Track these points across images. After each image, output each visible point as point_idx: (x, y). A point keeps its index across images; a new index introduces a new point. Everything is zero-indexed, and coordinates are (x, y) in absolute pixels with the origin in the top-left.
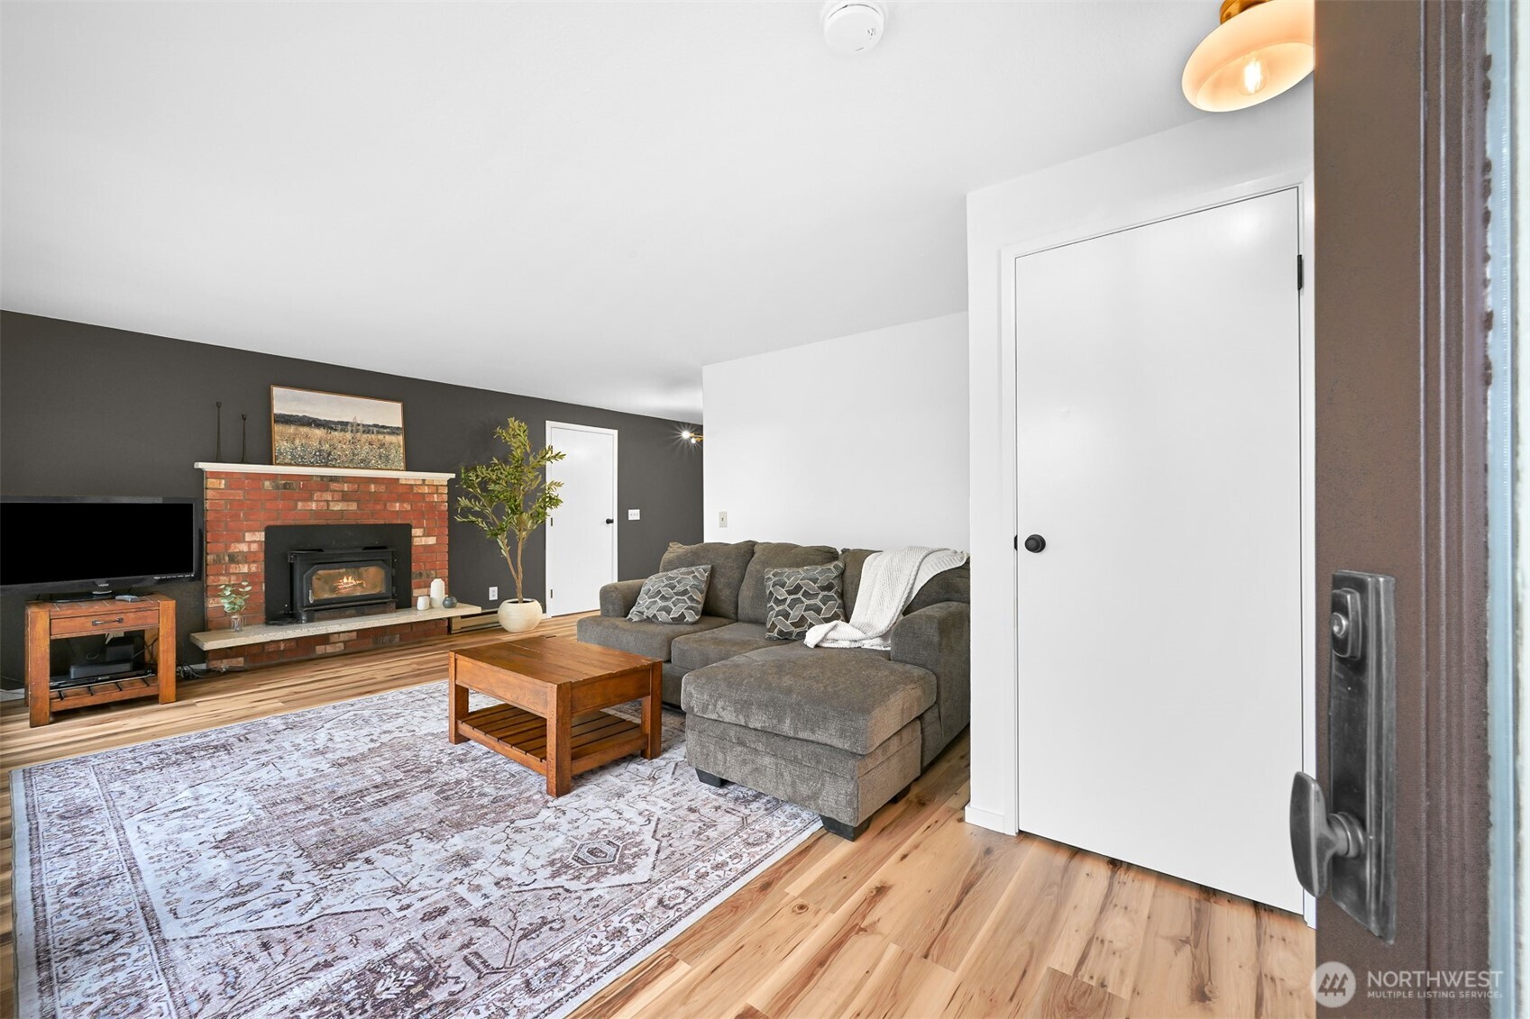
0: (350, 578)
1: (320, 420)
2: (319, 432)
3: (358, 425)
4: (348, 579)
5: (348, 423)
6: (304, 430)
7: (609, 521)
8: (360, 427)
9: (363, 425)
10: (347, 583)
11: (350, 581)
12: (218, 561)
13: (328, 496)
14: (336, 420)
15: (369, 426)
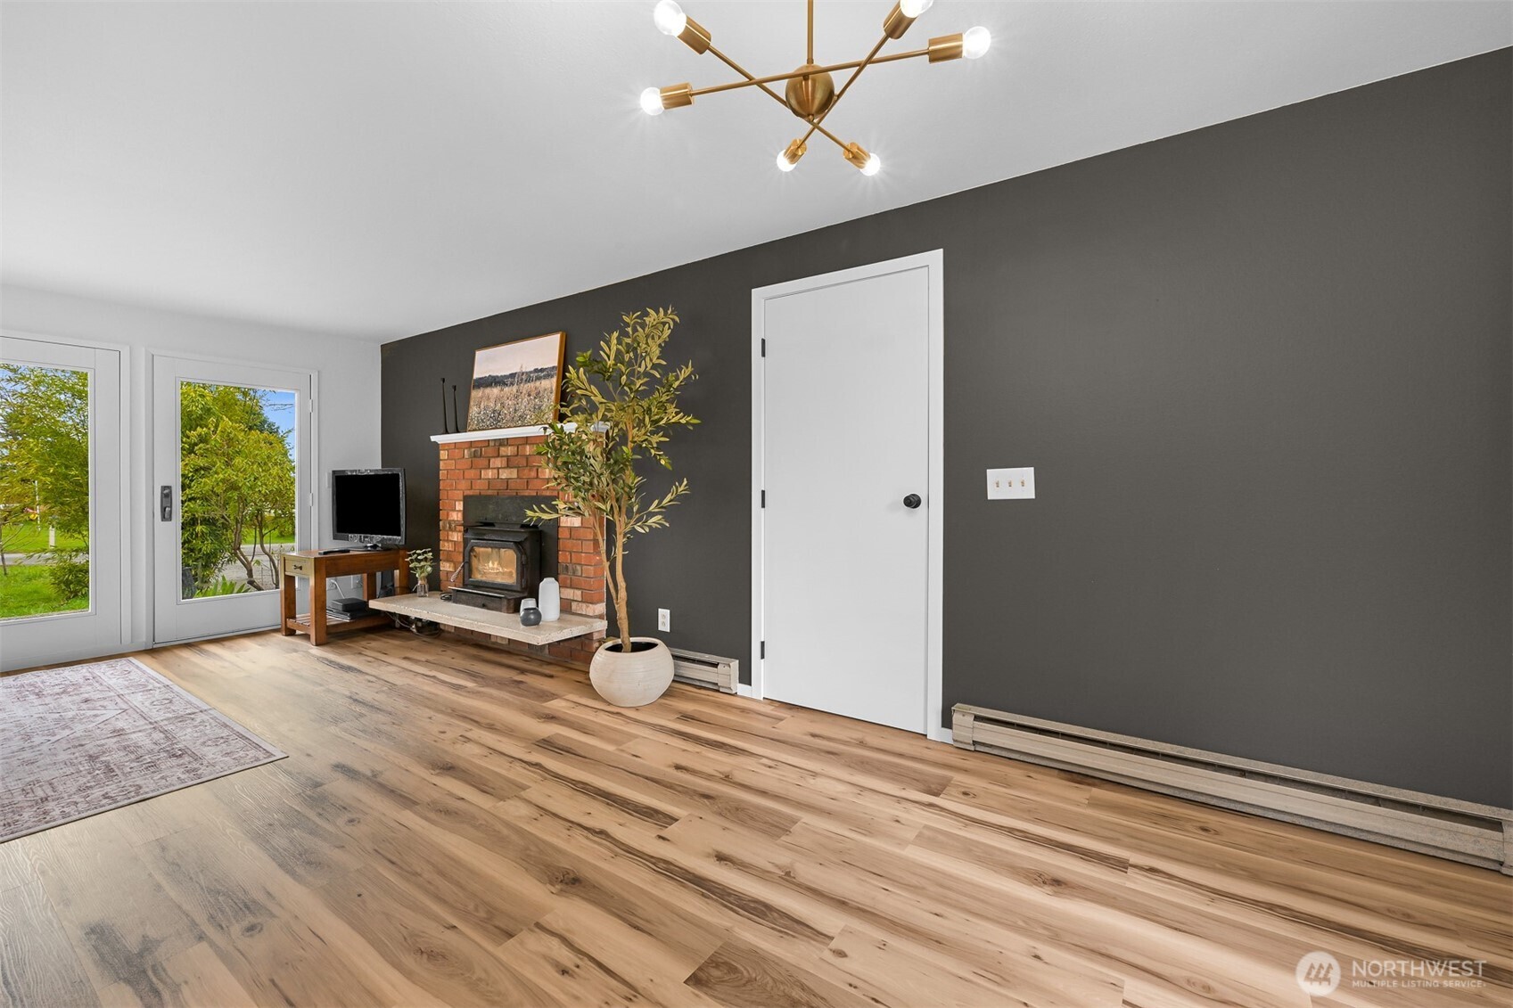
0: (496, 563)
1: (497, 377)
2: (495, 391)
3: (523, 374)
4: (493, 564)
5: (516, 373)
6: (488, 390)
7: (912, 502)
8: (524, 377)
9: (527, 373)
10: (493, 569)
11: (496, 566)
12: (444, 527)
13: (497, 462)
14: (508, 373)
15: (531, 372)
